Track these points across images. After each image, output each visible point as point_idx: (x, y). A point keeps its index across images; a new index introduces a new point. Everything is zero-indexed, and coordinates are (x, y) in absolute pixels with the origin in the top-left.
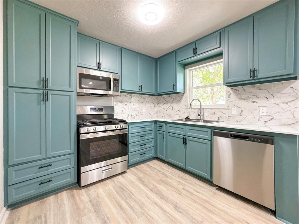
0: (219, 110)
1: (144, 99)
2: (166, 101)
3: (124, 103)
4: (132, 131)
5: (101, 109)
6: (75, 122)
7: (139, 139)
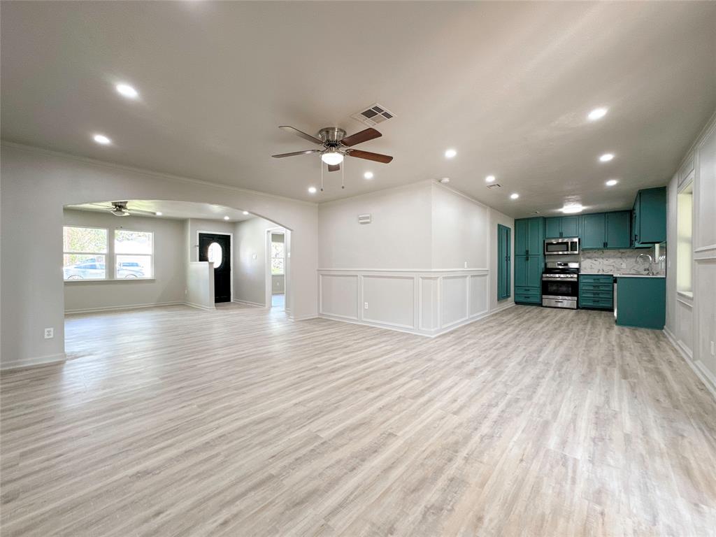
3: (594, 259)
4: (584, 281)
5: (566, 265)
6: (541, 271)
7: (592, 288)
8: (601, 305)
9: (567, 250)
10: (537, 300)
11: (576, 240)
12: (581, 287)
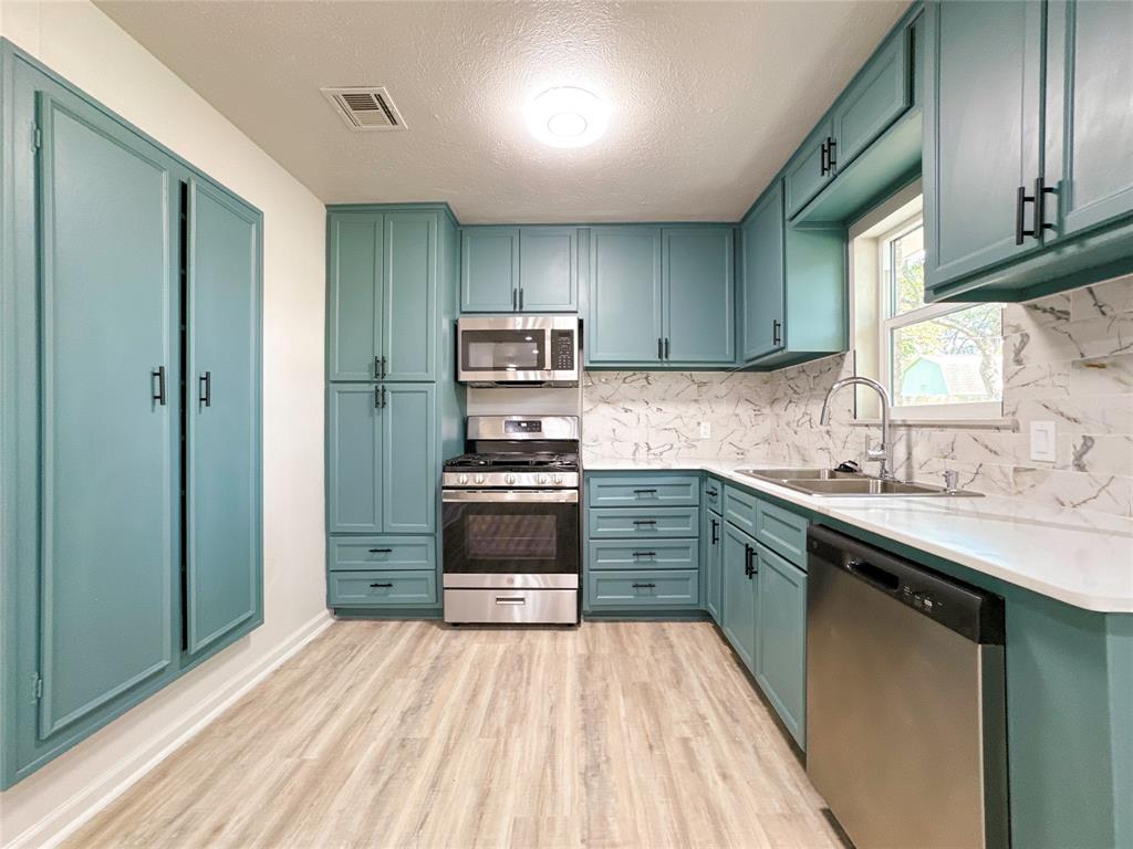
0: (972, 432)
1: (704, 389)
2: (795, 392)
3: (621, 405)
4: (603, 499)
5: (535, 426)
6: (437, 458)
7: (631, 530)
8: (664, 597)
9: (540, 366)
10: (424, 597)
11: (569, 323)
12: (594, 527)
